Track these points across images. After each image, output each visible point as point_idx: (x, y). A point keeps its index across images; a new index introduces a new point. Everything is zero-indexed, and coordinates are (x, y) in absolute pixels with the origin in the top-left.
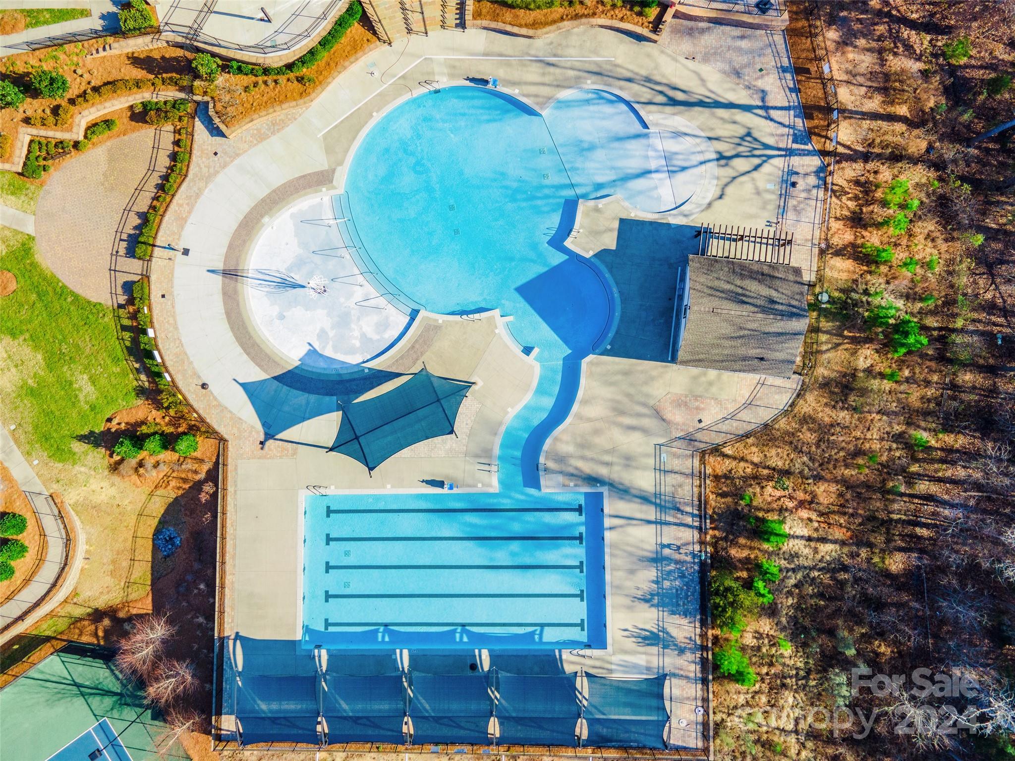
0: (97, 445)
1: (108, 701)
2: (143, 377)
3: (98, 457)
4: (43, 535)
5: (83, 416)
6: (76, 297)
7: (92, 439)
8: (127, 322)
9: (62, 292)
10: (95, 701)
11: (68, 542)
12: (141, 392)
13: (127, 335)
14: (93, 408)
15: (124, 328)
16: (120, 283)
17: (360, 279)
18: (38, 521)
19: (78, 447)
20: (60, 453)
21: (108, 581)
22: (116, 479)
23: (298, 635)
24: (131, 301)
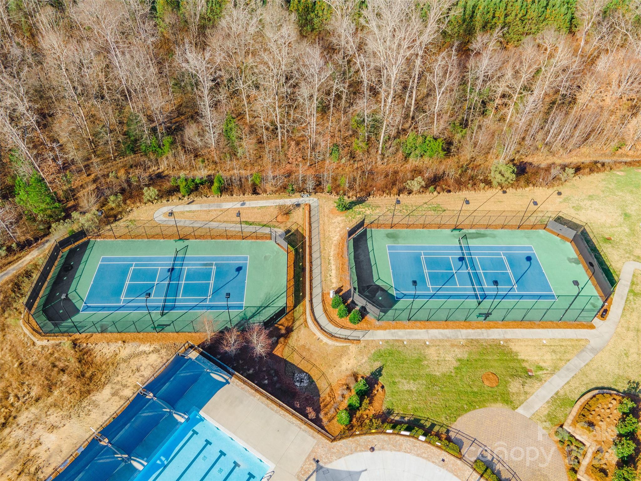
0: (372, 374)
1: (249, 315)
2: (397, 418)
3: (367, 371)
4: (342, 327)
5: (392, 376)
6: (466, 411)
7: (378, 373)
8: (436, 429)
9: (472, 405)
11: (331, 336)
12: (390, 412)
13: (428, 424)
14: (394, 383)
15: (433, 425)
16: (464, 440)
18: (351, 329)
19: (377, 365)
20: (379, 355)
21: (302, 342)
22: (349, 373)
23: (202, 413)
24: (449, 439)
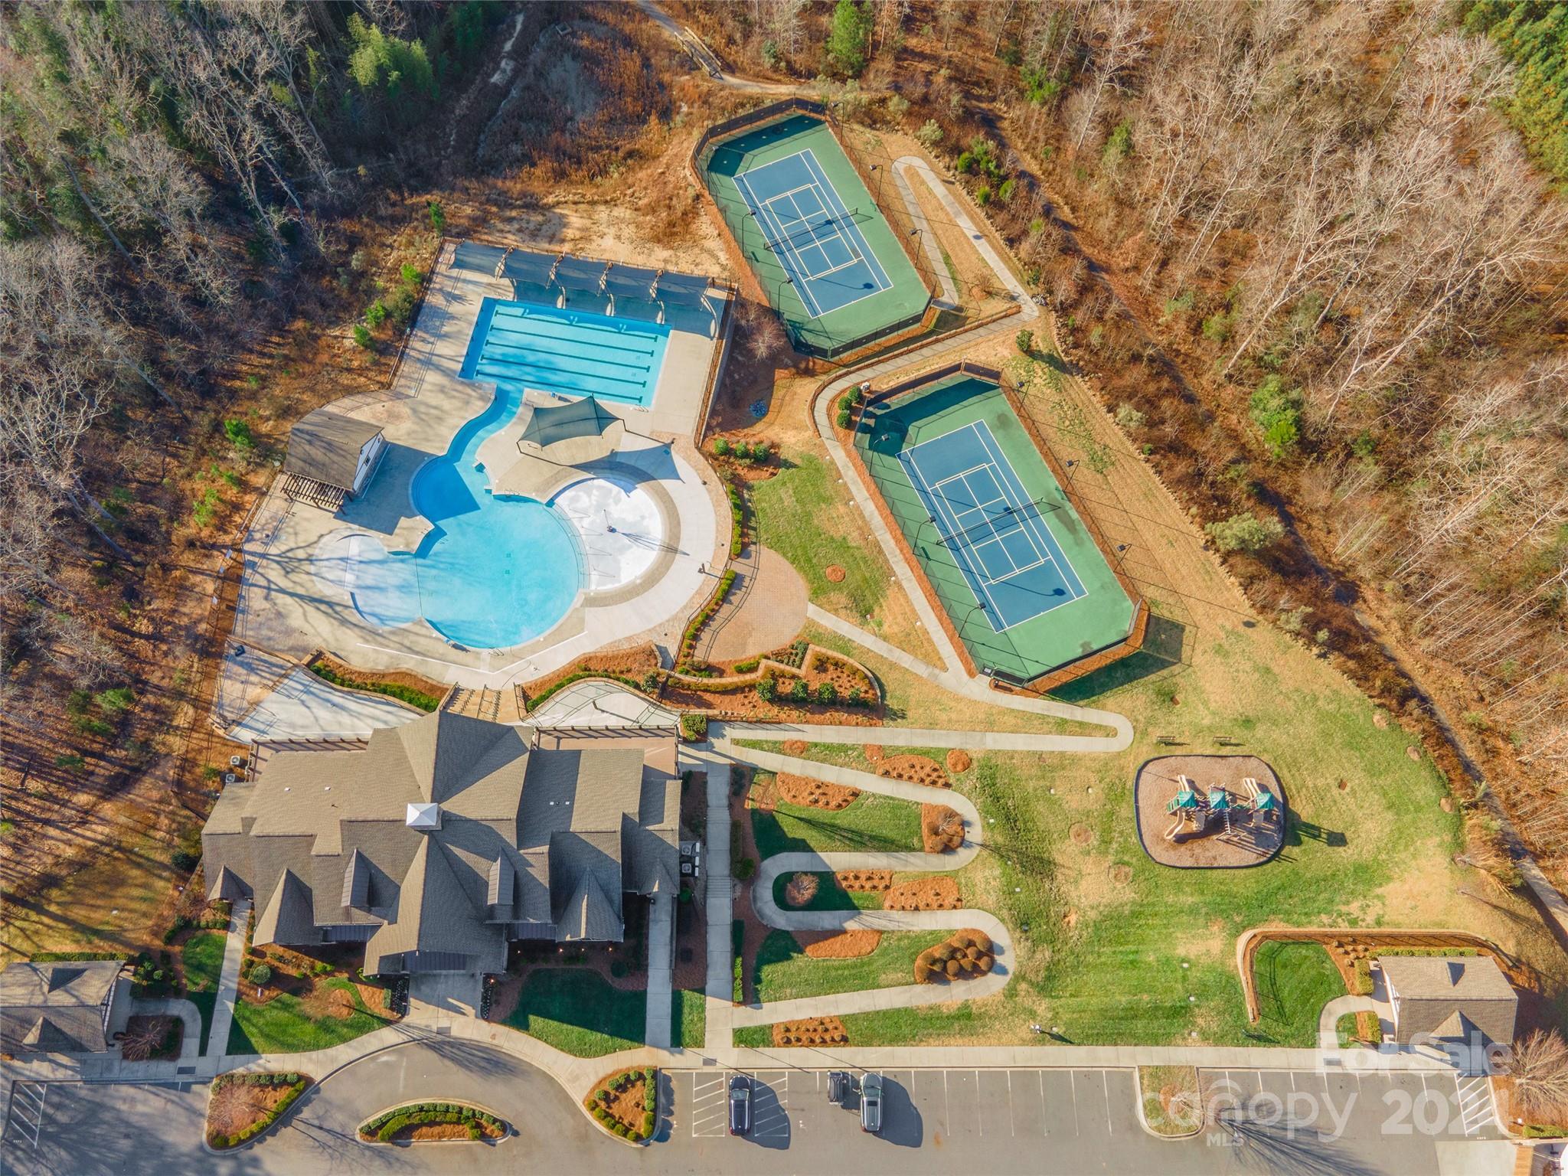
0: (786, 461)
1: (810, 327)
2: (746, 496)
3: (785, 454)
4: (829, 416)
5: (792, 480)
6: (784, 555)
7: (788, 465)
8: (751, 532)
9: (794, 561)
10: (819, 328)
11: (812, 408)
12: (750, 488)
13: (753, 524)
14: (784, 484)
15: (755, 529)
16: (752, 560)
17: (582, 531)
18: (831, 423)
19: (797, 461)
20: (810, 460)
21: (799, 391)
22: (777, 441)
24: (745, 546)
